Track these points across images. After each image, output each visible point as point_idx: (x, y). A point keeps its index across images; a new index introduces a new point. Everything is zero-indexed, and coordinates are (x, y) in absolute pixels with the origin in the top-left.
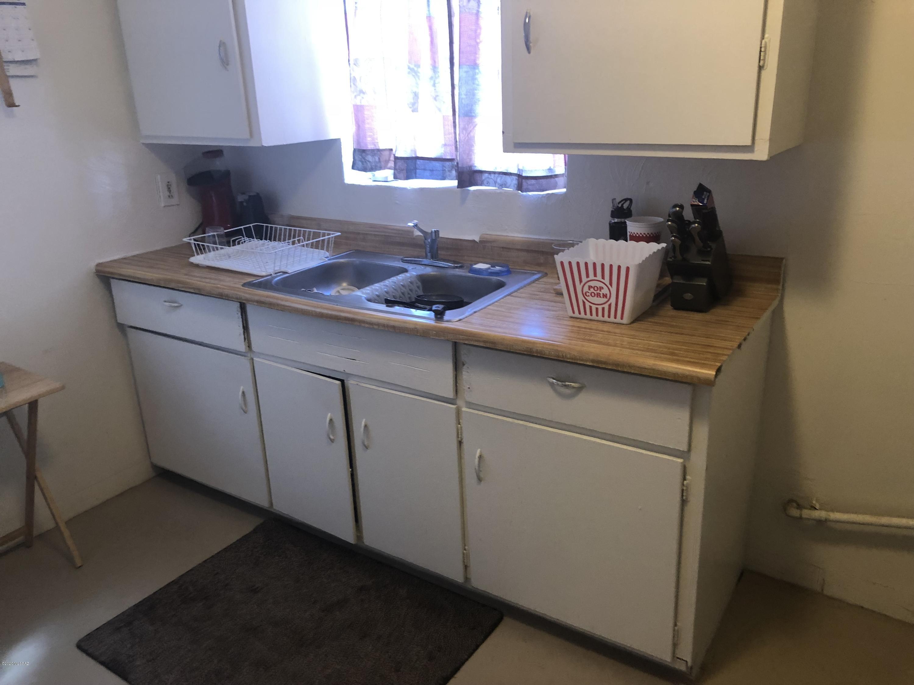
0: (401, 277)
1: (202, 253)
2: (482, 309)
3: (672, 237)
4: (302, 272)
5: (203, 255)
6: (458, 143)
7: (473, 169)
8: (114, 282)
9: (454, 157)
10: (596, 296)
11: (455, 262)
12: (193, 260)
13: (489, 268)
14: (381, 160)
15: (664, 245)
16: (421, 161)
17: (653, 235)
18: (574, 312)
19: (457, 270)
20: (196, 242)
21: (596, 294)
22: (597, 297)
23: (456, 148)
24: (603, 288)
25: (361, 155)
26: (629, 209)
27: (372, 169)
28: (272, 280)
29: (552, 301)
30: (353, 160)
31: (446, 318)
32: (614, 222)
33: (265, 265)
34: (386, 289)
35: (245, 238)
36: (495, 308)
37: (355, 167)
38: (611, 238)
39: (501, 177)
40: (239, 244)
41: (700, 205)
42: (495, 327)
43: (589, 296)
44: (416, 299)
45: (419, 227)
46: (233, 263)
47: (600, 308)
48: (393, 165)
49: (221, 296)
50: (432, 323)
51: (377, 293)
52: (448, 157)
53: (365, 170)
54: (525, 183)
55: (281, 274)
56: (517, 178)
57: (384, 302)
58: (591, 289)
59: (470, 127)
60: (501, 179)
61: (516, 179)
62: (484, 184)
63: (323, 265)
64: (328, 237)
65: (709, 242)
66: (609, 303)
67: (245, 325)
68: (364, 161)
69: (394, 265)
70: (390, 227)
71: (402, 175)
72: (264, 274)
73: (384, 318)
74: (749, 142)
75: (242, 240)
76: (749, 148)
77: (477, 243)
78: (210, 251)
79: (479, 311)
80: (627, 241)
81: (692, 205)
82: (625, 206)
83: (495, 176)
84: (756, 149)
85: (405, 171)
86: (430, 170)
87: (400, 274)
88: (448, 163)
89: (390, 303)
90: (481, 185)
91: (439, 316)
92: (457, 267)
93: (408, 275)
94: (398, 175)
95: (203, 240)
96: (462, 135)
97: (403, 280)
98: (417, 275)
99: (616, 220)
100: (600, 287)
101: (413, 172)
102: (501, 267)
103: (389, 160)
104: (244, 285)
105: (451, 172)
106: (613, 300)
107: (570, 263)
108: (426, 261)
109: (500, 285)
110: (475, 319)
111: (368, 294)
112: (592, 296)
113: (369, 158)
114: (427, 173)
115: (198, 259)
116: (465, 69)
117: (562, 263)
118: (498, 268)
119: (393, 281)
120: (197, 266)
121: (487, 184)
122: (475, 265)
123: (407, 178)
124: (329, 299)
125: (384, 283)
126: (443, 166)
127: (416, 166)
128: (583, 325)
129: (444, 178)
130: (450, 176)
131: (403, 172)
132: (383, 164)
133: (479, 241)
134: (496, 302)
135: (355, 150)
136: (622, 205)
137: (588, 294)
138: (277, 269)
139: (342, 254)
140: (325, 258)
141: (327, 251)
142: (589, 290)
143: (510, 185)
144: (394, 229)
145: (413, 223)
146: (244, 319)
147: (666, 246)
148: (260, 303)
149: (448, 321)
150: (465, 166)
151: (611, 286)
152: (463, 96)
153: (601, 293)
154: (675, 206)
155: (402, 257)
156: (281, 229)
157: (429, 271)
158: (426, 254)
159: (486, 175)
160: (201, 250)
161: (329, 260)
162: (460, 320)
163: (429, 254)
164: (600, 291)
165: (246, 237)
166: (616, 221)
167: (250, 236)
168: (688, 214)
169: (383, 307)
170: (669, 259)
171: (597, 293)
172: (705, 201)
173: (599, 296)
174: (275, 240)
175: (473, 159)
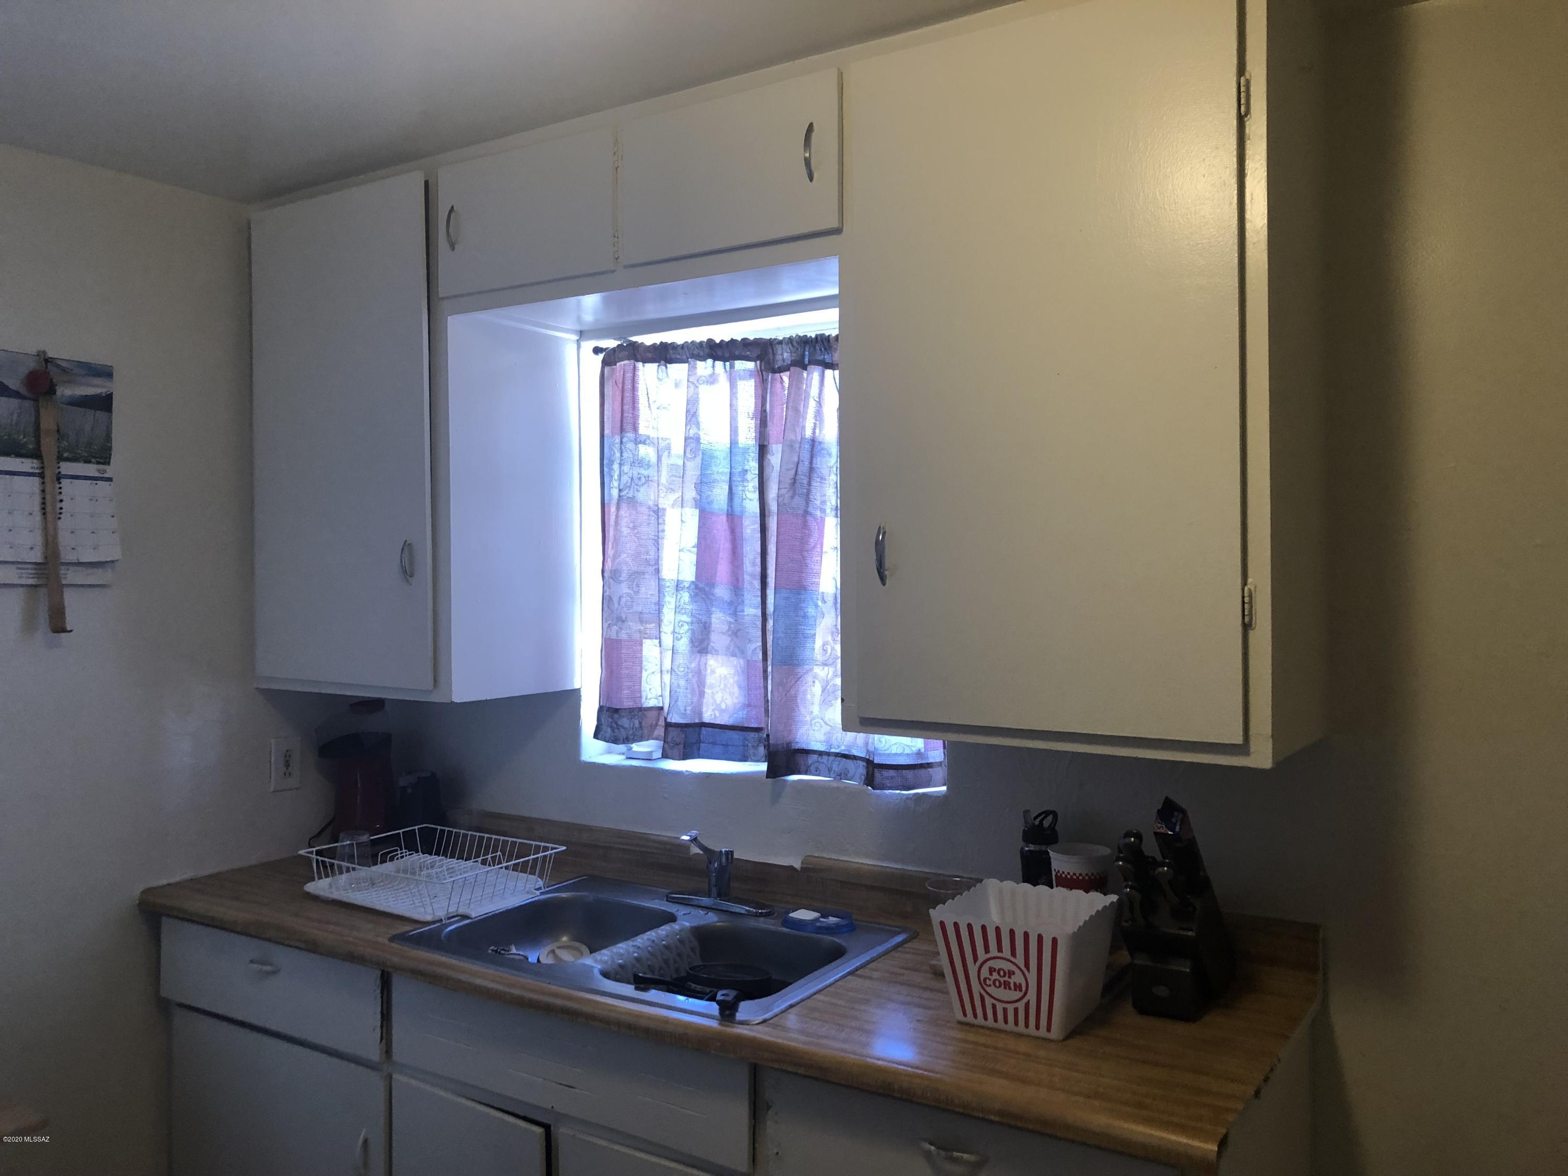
0: (663, 930)
1: (327, 876)
2: (803, 1000)
3: (1126, 887)
4: (493, 915)
5: (328, 880)
6: (770, 704)
7: (793, 748)
8: (167, 924)
9: (762, 725)
10: (1003, 987)
11: (758, 905)
12: (310, 887)
13: (817, 920)
14: (643, 724)
15: (1114, 898)
16: (710, 729)
17: (1095, 877)
18: (965, 1015)
19: (762, 919)
20: (320, 858)
21: (1002, 981)
22: (1005, 988)
23: (767, 711)
24: (1014, 973)
25: (612, 718)
26: (1052, 827)
27: (627, 740)
28: (443, 930)
29: (926, 989)
30: (595, 723)
31: (739, 1016)
32: (1028, 850)
33: (432, 901)
34: (636, 954)
35: (404, 851)
36: (827, 999)
37: (600, 736)
38: (1025, 880)
39: (839, 762)
40: (392, 859)
41: (1168, 834)
42: (826, 1037)
43: (990, 985)
44: (688, 973)
45: (700, 842)
46: (378, 897)
47: (1011, 1008)
48: (662, 734)
49: (352, 958)
50: (714, 1024)
51: (621, 961)
52: (754, 725)
53: (615, 741)
54: (878, 775)
55: (458, 920)
56: (865, 764)
57: (632, 981)
58: (994, 973)
59: (791, 681)
60: (839, 764)
61: (864, 766)
62: (810, 771)
63: (530, 903)
64: (543, 854)
65: (1189, 897)
66: (1025, 1000)
67: (385, 1012)
68: (615, 726)
69: (652, 906)
70: (652, 837)
71: (676, 752)
72: (429, 918)
73: (629, 1013)
74: (1239, 740)
75: (397, 854)
76: (1243, 749)
77: (798, 871)
78: (341, 873)
79: (798, 1003)
80: (1052, 887)
81: (1156, 834)
82: (1046, 824)
83: (828, 760)
84: (1252, 750)
85: (682, 746)
86: (723, 745)
87: (662, 926)
88: (752, 735)
89: (642, 983)
90: (806, 773)
91: (727, 1012)
92: (761, 915)
93: (676, 926)
94: (668, 750)
95: (331, 853)
96: (776, 693)
97: (667, 936)
98: (692, 928)
99: (1032, 847)
100: (1009, 971)
101: (695, 747)
102: (838, 917)
103: (657, 725)
104: (393, 939)
105: (758, 749)
106: (1032, 996)
107: (956, 925)
108: (705, 901)
109: (836, 954)
110: (792, 1020)
111: (606, 962)
112: (996, 987)
113: (625, 722)
114: (718, 749)
115: (320, 886)
116: (784, 593)
117: (942, 924)
118: (832, 920)
119: (650, 937)
120: (315, 898)
121: (816, 771)
122: (793, 912)
123: (685, 757)
124: (539, 970)
125: (634, 941)
126: (745, 739)
127: (700, 739)
128: (982, 1040)
129: (744, 759)
130: (754, 755)
131: (679, 747)
132: (646, 731)
133: (801, 868)
134: (830, 985)
135: (601, 709)
136: (1041, 821)
137: (988, 982)
138: (452, 910)
139: (564, 884)
140: (536, 889)
141: (541, 876)
142: (991, 974)
143: (853, 776)
144: (654, 841)
145: (690, 836)
146: (385, 1000)
147: (1118, 900)
148: (418, 974)
149: (742, 1023)
150: (779, 742)
151: (1029, 971)
152: (781, 635)
153: (1012, 981)
154: (1128, 835)
155: (667, 891)
156: (465, 836)
157: (712, 918)
158: (710, 890)
159: (815, 757)
160: (327, 870)
161: (542, 894)
162: (764, 1021)
163: (714, 890)
164: (1010, 977)
165: (405, 849)
166: (1032, 849)
167: (412, 848)
168: (1151, 848)
169: (628, 990)
170: (1124, 924)
171: (1004, 981)
172: (1177, 828)
173: (1007, 988)
174: (452, 857)
175: (794, 731)
